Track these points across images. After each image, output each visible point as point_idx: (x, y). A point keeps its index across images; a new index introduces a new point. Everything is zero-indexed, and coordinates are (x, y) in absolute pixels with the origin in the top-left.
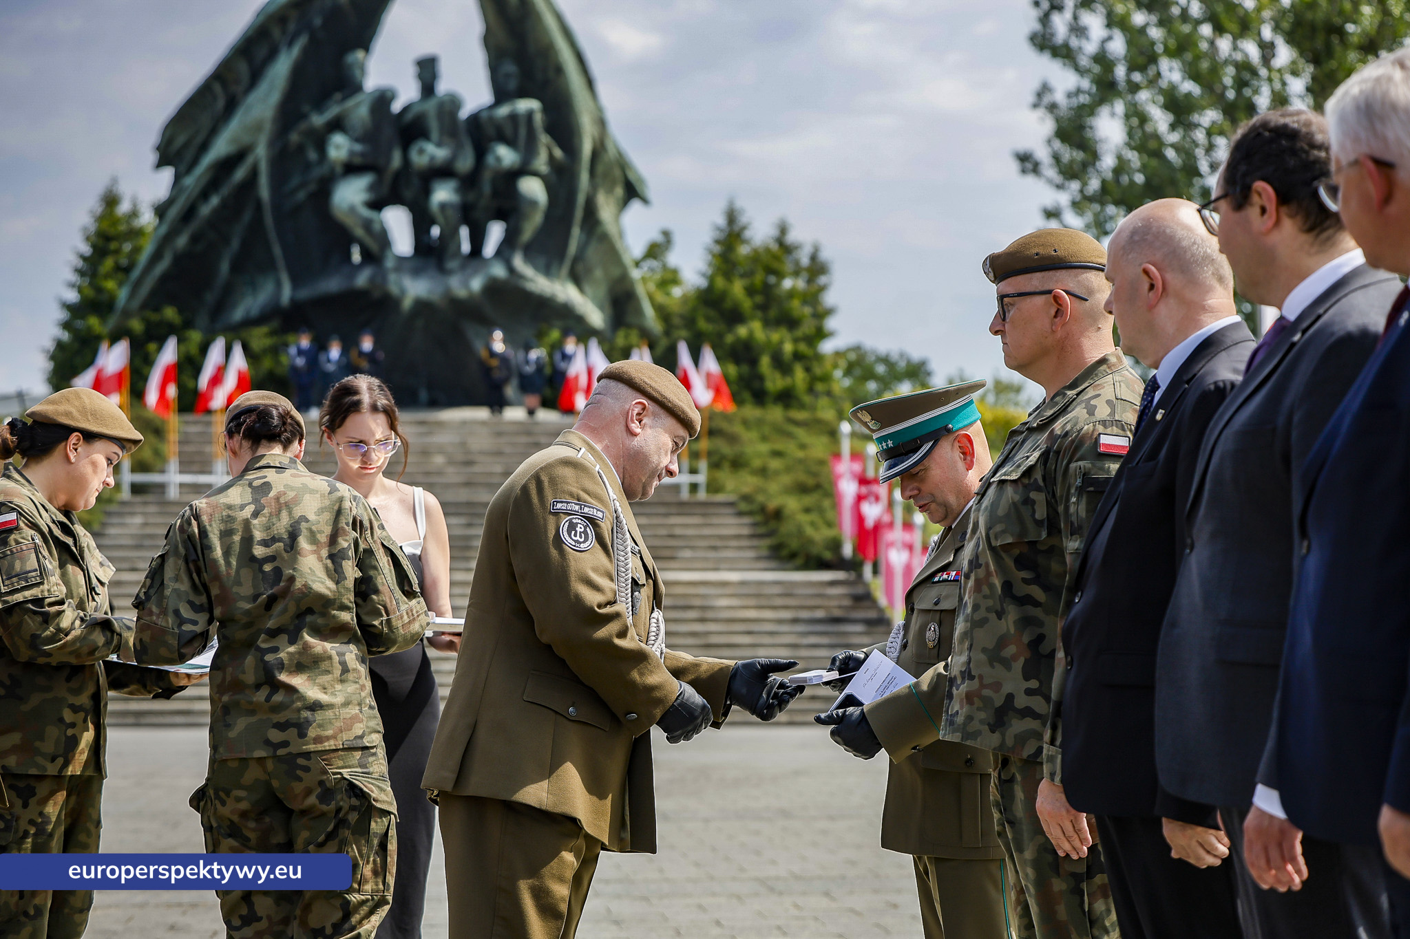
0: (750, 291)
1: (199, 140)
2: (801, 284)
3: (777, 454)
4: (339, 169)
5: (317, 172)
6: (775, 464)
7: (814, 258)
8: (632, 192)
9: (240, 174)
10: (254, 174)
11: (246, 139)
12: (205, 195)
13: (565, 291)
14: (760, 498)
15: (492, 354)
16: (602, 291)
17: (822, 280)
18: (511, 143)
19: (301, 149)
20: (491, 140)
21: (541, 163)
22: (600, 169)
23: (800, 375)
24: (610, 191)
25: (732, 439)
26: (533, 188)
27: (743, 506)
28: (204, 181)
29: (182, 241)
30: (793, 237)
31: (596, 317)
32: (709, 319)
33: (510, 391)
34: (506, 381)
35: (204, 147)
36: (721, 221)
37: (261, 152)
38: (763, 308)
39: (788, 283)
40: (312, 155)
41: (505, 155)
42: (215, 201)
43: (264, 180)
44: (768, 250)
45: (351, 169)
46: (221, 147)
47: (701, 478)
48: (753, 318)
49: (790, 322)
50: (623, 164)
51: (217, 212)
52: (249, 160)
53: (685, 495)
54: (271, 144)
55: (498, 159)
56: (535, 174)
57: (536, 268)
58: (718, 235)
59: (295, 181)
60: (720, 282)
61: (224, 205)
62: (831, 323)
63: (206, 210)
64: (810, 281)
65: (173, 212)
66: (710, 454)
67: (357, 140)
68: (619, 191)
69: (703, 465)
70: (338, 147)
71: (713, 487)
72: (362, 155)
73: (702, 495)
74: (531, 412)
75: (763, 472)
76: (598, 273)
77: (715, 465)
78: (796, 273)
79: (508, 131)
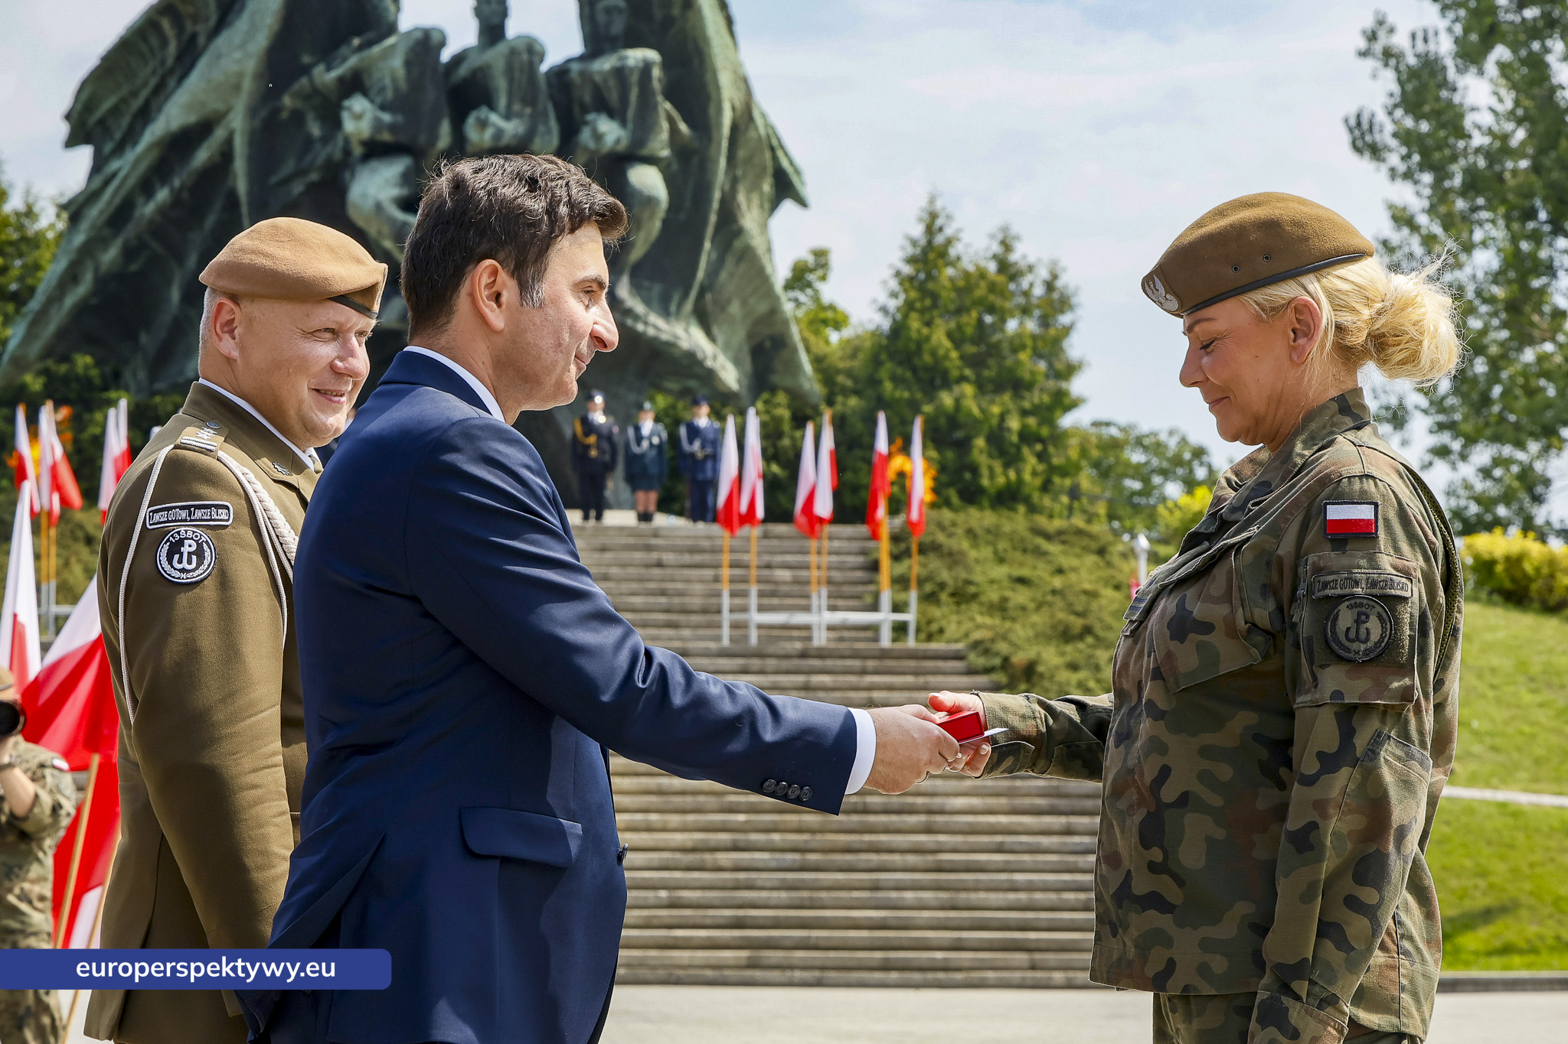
0: (956, 338)
1: (137, 104)
2: (1031, 325)
3: (1022, 581)
4: (358, 151)
5: (322, 154)
6: (1020, 596)
7: (1050, 286)
8: (785, 187)
9: (202, 156)
10: (226, 154)
11: (215, 105)
12: (146, 187)
13: (689, 336)
14: (1003, 647)
15: (589, 427)
16: (740, 335)
17: (1065, 319)
18: (616, 113)
19: (298, 117)
20: (585, 110)
21: (660, 144)
22: (742, 153)
23: (1031, 461)
24: (755, 187)
25: (954, 558)
26: (647, 179)
27: (977, 660)
28: (143, 166)
29: (110, 255)
30: (1020, 254)
31: (730, 376)
32: (896, 379)
33: (615, 485)
34: (609, 467)
35: (145, 115)
36: (918, 231)
37: (238, 122)
38: (976, 362)
39: (1012, 325)
40: (315, 130)
41: (610, 132)
42: (163, 195)
43: (240, 165)
44: (982, 274)
45: (376, 150)
46: (173, 115)
47: (910, 617)
48: (962, 379)
49: (1018, 385)
50: (773, 146)
51: (162, 211)
52: (220, 134)
53: (886, 641)
54: (252, 111)
55: (598, 137)
56: (650, 160)
57: (647, 302)
58: (910, 251)
59: (289, 166)
60: (915, 323)
61: (176, 201)
62: (1077, 386)
63: (148, 209)
64: (1045, 322)
65: (95, 213)
66: (921, 582)
67: (383, 107)
68: (767, 187)
69: (913, 596)
70: (358, 117)
71: (929, 631)
72: (392, 128)
73: (911, 642)
74: (645, 517)
75: (1000, 608)
76: (735, 308)
77: (929, 599)
78: (1025, 311)
79: (613, 97)
